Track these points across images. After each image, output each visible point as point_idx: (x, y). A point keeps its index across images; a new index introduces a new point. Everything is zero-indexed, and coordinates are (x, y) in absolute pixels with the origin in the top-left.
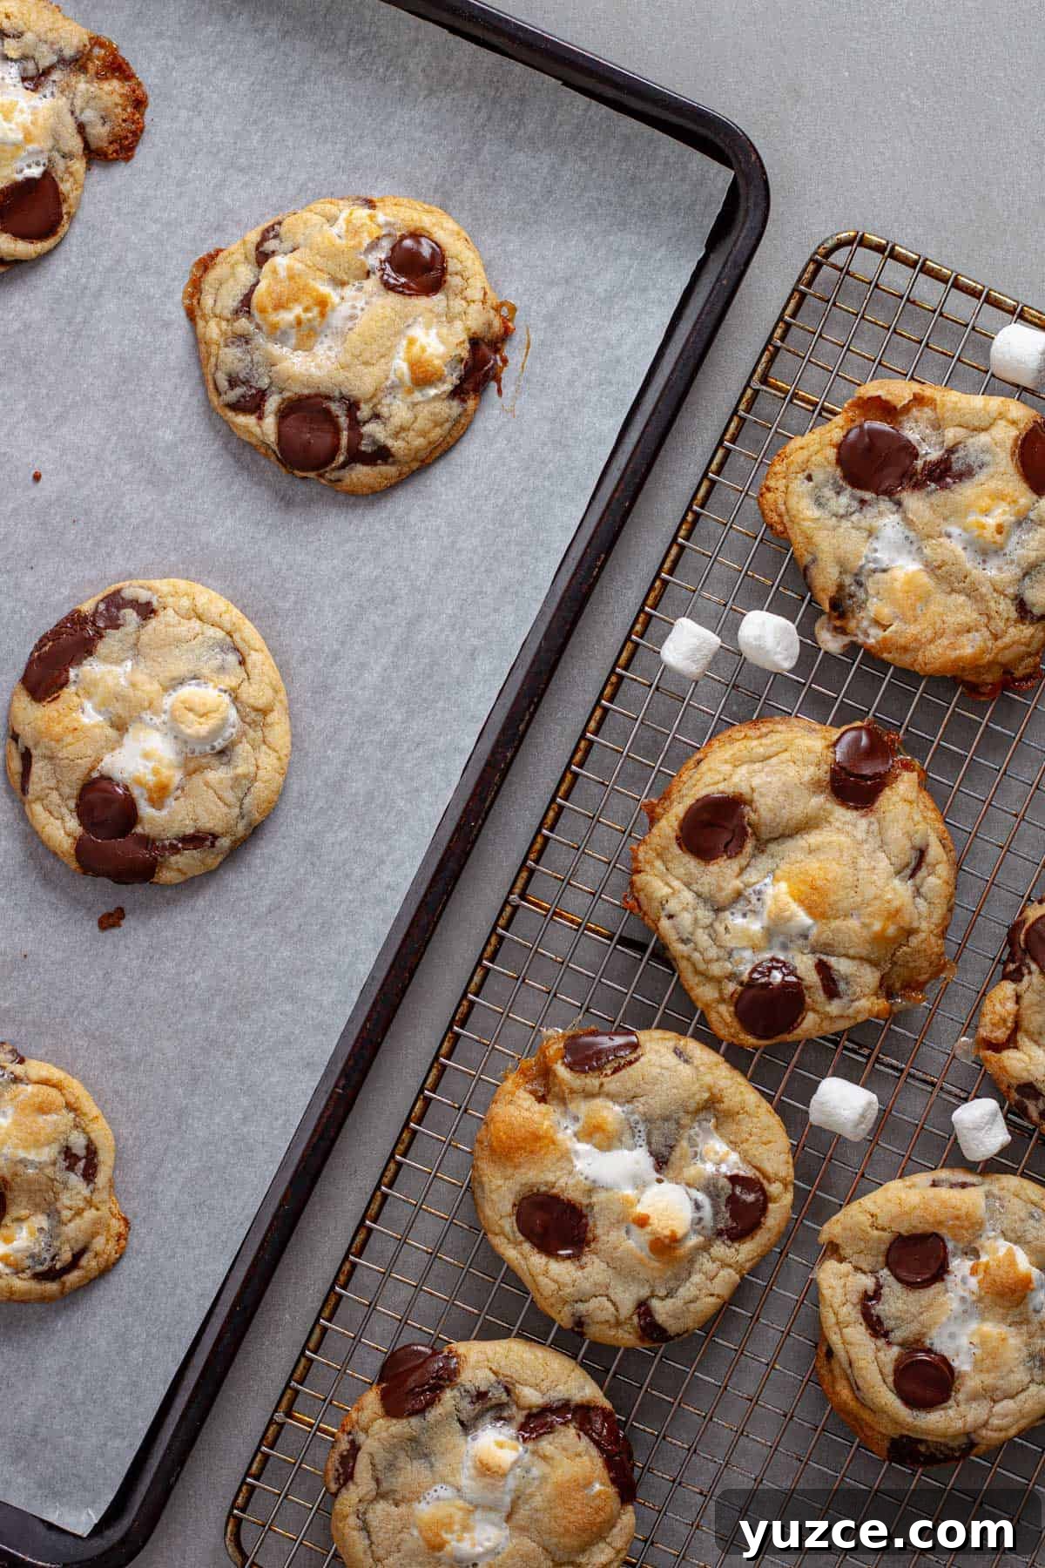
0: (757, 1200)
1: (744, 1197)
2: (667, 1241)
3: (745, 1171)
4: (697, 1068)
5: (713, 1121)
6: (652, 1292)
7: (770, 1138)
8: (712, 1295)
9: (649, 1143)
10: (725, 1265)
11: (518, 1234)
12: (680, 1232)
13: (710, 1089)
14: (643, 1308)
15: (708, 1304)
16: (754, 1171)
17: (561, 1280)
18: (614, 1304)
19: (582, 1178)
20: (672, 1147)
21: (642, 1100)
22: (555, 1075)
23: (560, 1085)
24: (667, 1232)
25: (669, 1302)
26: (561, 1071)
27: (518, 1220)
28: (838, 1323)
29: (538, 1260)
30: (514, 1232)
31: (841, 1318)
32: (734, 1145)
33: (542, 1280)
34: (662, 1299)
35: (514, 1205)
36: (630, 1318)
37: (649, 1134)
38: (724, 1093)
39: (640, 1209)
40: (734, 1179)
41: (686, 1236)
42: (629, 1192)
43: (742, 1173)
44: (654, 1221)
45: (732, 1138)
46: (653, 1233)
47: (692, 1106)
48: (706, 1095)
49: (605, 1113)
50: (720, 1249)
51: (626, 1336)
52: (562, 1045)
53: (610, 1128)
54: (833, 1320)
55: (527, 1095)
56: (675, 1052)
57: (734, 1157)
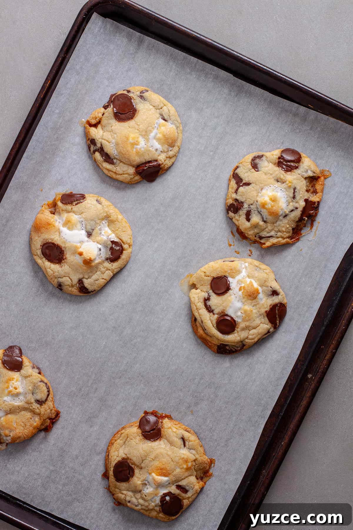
0: (120, 249)
1: (115, 248)
2: (88, 261)
3: (116, 240)
4: (103, 206)
5: (107, 223)
6: (84, 276)
7: (125, 230)
8: (103, 279)
9: (86, 228)
10: (108, 269)
11: (42, 255)
12: (93, 258)
13: (106, 212)
14: (80, 281)
15: (102, 282)
16: (119, 240)
17: (54, 270)
18: (71, 280)
19: (63, 238)
20: (93, 230)
21: (84, 214)
22: (58, 206)
23: (59, 208)
24: (88, 258)
25: (89, 280)
26: (59, 204)
27: (42, 251)
28: (197, 309)
29: (47, 264)
30: (40, 254)
31: (198, 307)
32: (113, 231)
33: (49, 270)
34: (87, 279)
35: (41, 246)
36: (76, 284)
37: (86, 225)
38: (111, 214)
39: (80, 250)
40: (113, 242)
41: (95, 259)
42: (79, 245)
43: (115, 241)
44: (84, 254)
45: (113, 229)
46: (84, 258)
47: (101, 216)
48: (105, 214)
49: (72, 217)
50: (107, 264)
51: (75, 290)
52: (61, 196)
53: (73, 221)
54: (195, 308)
55: (48, 212)
56: (97, 201)
57: (113, 235)
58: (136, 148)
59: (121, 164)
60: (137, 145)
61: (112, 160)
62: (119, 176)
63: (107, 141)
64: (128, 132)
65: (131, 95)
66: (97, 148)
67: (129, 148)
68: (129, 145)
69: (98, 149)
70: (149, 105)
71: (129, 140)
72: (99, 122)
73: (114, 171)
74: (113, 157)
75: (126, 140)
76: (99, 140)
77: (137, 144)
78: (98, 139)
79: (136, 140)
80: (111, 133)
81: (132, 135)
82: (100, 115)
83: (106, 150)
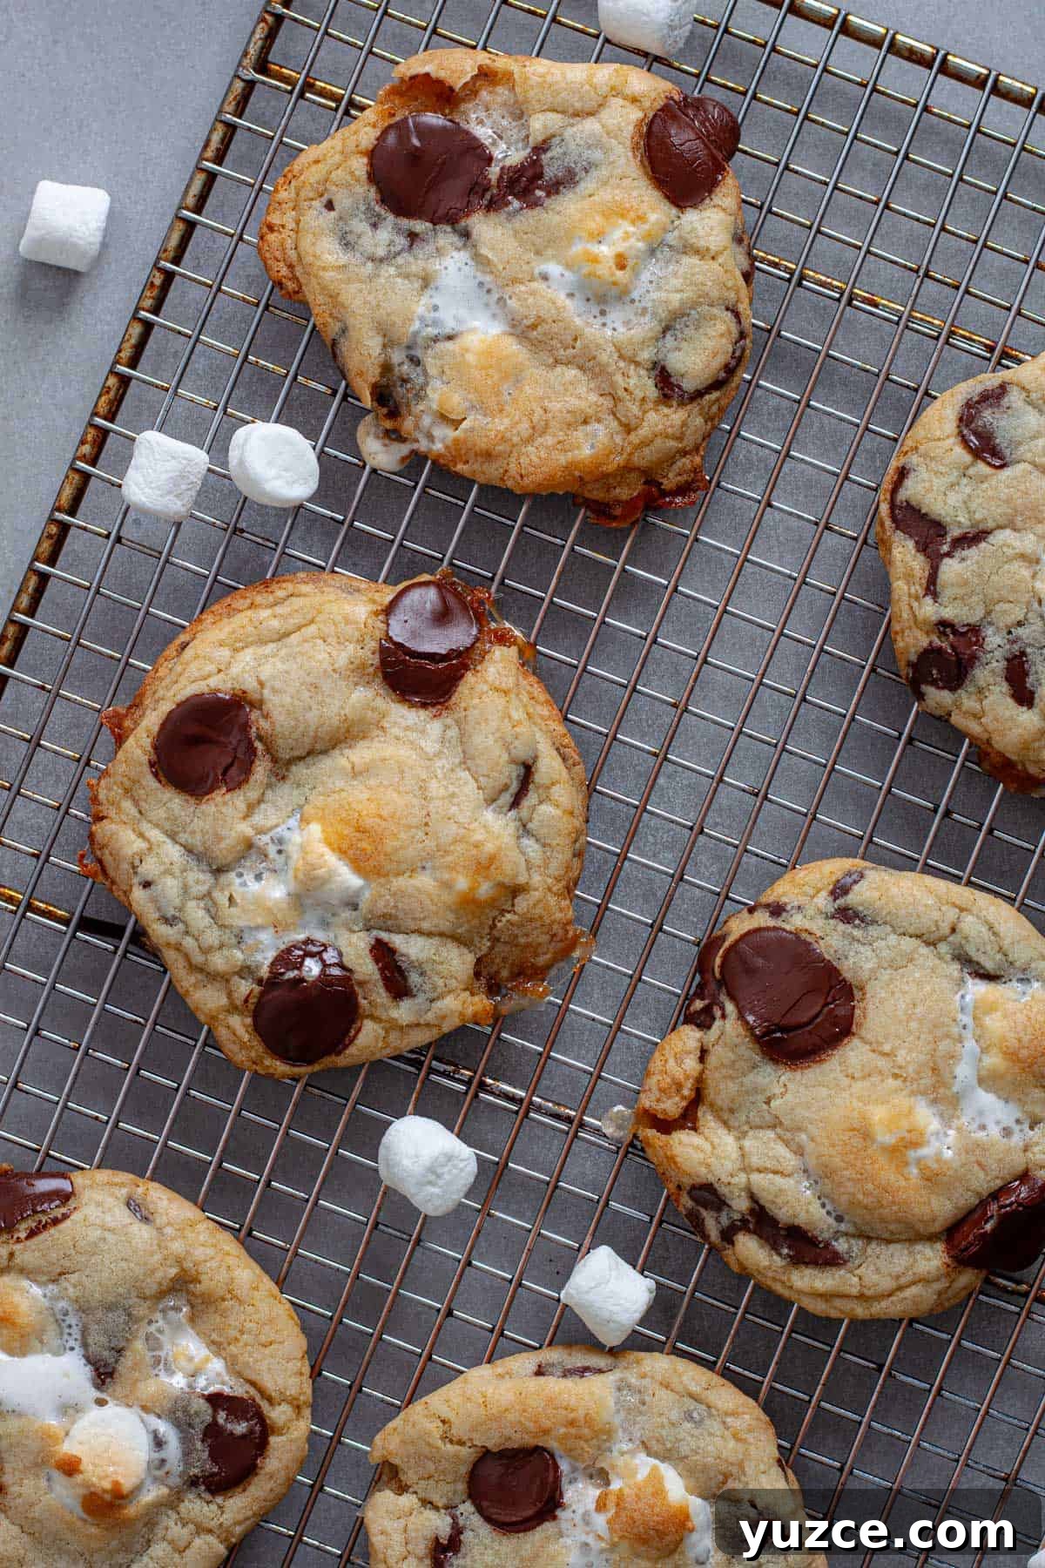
58: (919, 1161)
59: (873, 1248)
60: (916, 1145)
61: (827, 1245)
62: (884, 1304)
63: (775, 1172)
64: (855, 1103)
65: (795, 922)
66: (737, 1216)
67: (888, 1174)
68: (882, 1160)
69: (744, 1221)
70: (893, 939)
71: (873, 1141)
72: (698, 1098)
73: (855, 1291)
74: (826, 1235)
75: (857, 1142)
76: (733, 1181)
77: (913, 1140)
78: (725, 1179)
79: (905, 1124)
80: (778, 1130)
81: (878, 1114)
82: (691, 1064)
83: (783, 1215)
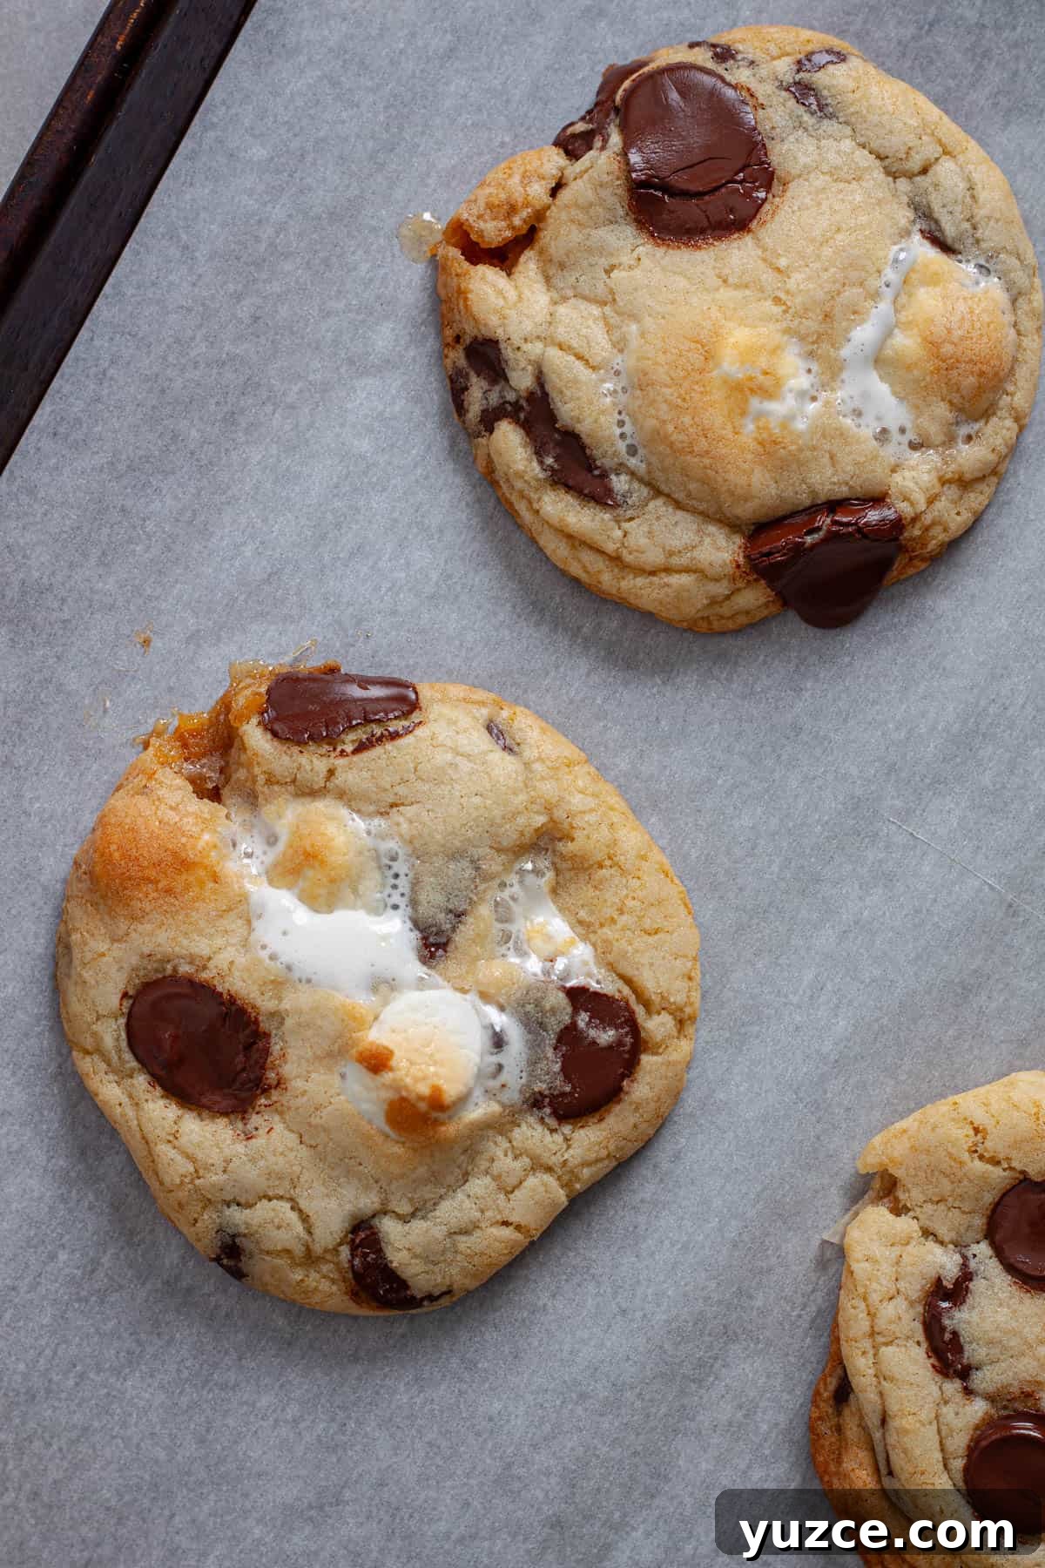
0: (620, 1043)
1: (592, 1033)
2: (423, 1106)
3: (602, 982)
4: (527, 765)
5: (550, 875)
6: (385, 1202)
7: (658, 924)
8: (506, 1223)
9: (414, 903)
10: (539, 1166)
11: (128, 1056)
12: (451, 1091)
13: (548, 809)
14: (363, 1234)
15: (495, 1240)
16: (620, 984)
17: (200, 1155)
18: (305, 1218)
19: (264, 954)
20: (459, 915)
21: (409, 811)
22: (243, 748)
23: (249, 766)
24: (424, 1089)
25: (418, 1225)
26: (255, 736)
27: (128, 1026)
28: (873, 1334)
29: (160, 1112)
30: (119, 1051)
31: (881, 1324)
32: (584, 928)
33: (164, 1151)
34: (404, 1219)
35: (125, 995)
36: (336, 1251)
37: (415, 884)
38: (577, 822)
39: (376, 1036)
40: (579, 997)
41: (463, 1100)
42: (363, 1001)
43: (594, 986)
44: (399, 1061)
45: (582, 914)
46: (396, 1087)
47: (509, 835)
48: (540, 820)
49: (331, 829)
50: (534, 1134)
51: (325, 1286)
52: (263, 689)
53: (335, 859)
54: (864, 1325)
55: (179, 781)
56: (489, 729)
57: (582, 952)
58: (760, 415)
59: (657, 505)
60: (768, 393)
61: (604, 475)
62: (640, 581)
63: (579, 357)
64: (715, 313)
65: (738, 77)
66: (511, 397)
67: (716, 417)
68: (718, 395)
69: (517, 407)
70: (847, 145)
71: (718, 365)
72: (527, 238)
73: (610, 547)
74: (607, 463)
75: (697, 359)
76: (526, 347)
77: (766, 387)
78: (516, 341)
79: (763, 362)
80: (607, 309)
81: (739, 336)
82: (538, 191)
83: (567, 410)
